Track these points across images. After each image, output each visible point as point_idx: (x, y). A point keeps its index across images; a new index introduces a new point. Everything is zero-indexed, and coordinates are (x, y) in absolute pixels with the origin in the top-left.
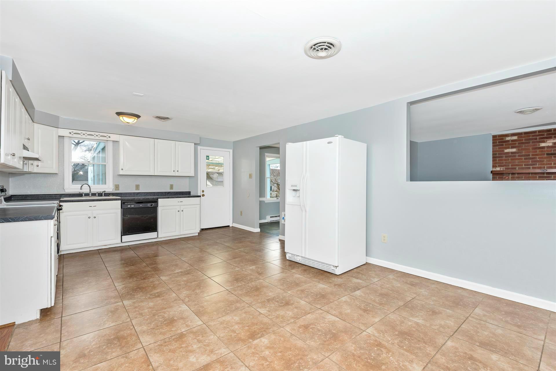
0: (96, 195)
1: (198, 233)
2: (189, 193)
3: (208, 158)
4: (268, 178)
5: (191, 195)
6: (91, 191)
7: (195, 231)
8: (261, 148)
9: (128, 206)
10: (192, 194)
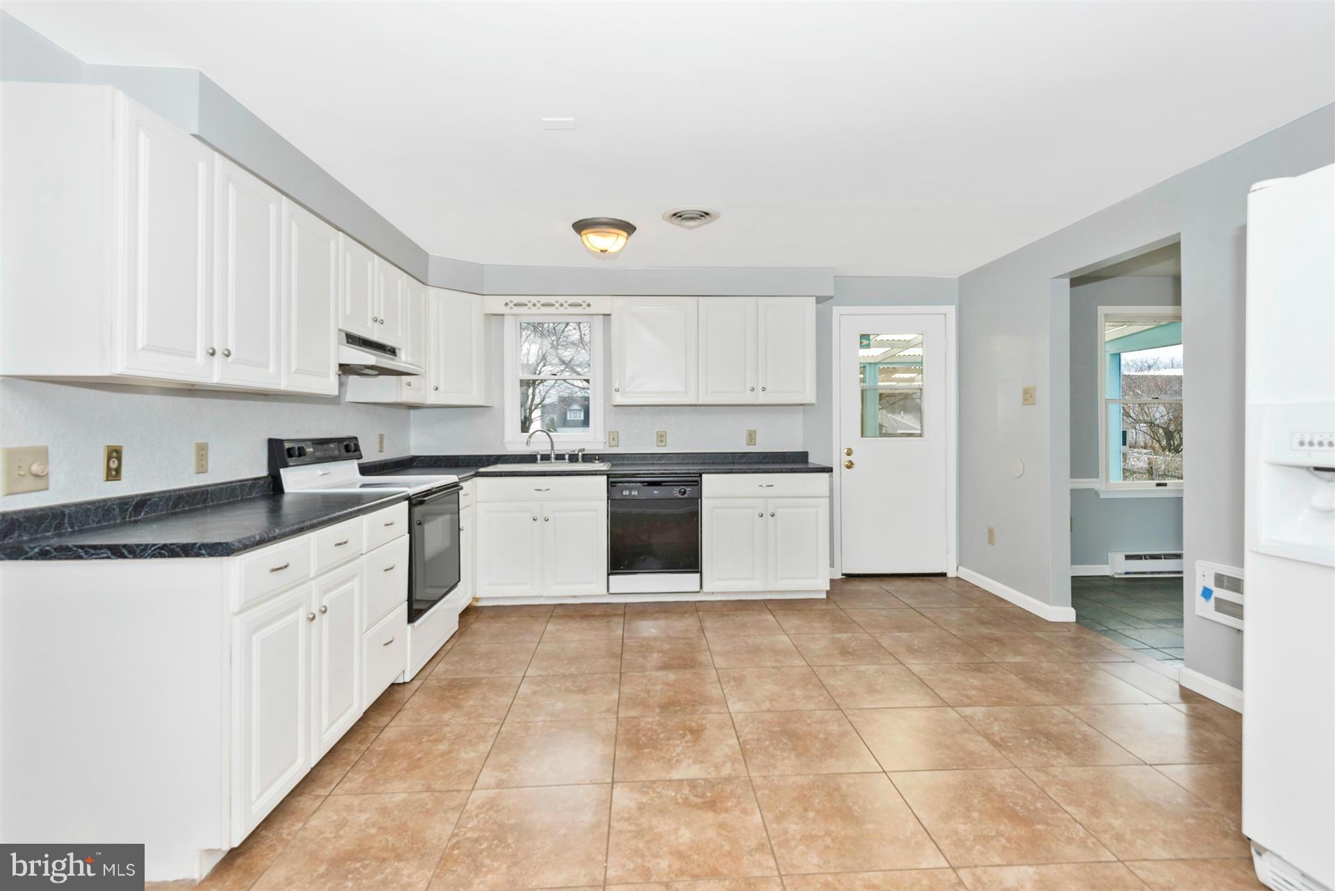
0: (564, 459)
1: (827, 592)
2: (803, 457)
3: (865, 342)
4: (1113, 401)
5: (810, 466)
6: (555, 449)
7: (817, 584)
8: (1078, 281)
9: (624, 493)
10: (813, 460)
